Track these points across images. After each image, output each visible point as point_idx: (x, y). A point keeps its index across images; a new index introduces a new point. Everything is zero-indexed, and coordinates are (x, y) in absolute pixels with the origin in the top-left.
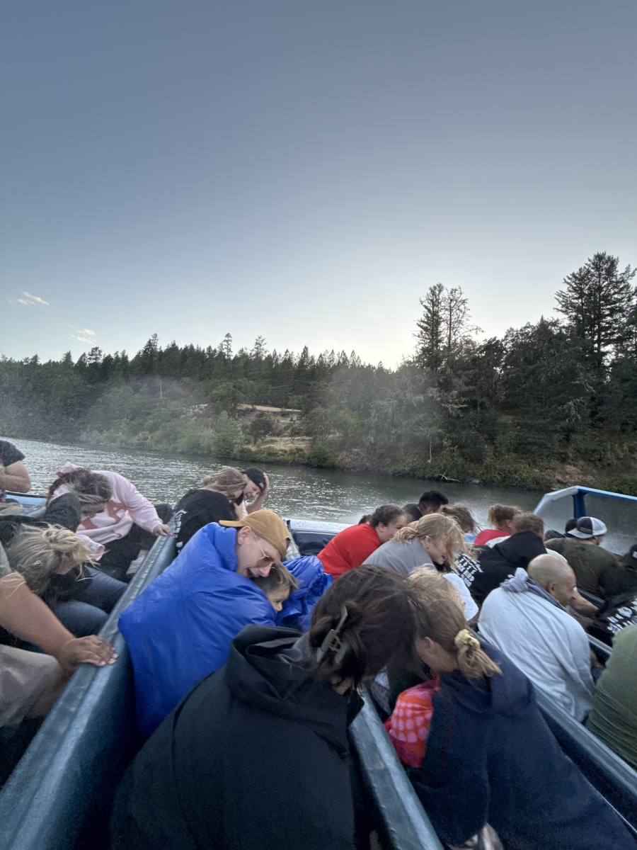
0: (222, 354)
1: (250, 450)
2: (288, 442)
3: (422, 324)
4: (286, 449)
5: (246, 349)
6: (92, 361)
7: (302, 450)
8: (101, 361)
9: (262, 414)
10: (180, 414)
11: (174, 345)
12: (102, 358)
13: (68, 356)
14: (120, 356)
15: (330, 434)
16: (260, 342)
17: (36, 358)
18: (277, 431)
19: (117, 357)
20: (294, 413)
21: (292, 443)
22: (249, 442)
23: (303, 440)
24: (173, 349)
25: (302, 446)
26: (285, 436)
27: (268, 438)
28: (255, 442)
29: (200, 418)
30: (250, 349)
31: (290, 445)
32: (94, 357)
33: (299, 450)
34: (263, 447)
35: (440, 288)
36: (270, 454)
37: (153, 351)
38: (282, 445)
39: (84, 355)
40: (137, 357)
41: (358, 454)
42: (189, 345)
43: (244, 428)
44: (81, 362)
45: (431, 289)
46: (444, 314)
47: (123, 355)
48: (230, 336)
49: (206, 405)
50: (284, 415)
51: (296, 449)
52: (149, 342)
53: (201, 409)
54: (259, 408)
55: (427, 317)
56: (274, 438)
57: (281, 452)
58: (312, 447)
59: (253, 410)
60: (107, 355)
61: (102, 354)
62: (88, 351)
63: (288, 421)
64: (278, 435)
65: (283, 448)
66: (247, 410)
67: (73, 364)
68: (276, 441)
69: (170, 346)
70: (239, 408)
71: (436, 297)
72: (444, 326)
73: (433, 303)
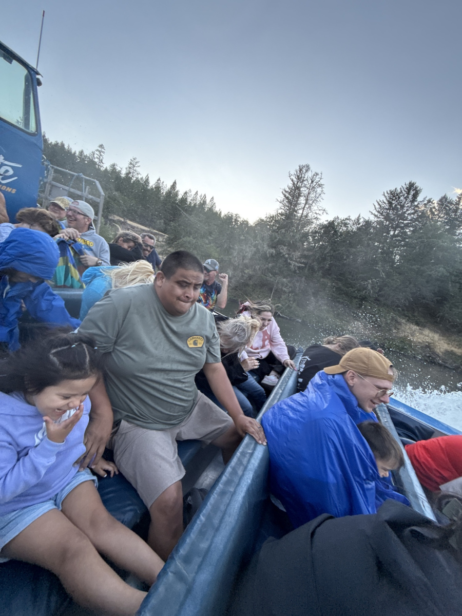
0: (92, 162)
3: (285, 193)
5: (118, 165)
16: (134, 163)
20: (160, 235)
35: (308, 168)
42: (60, 141)
46: (304, 191)
48: (103, 148)
54: (129, 222)
55: (291, 188)
59: (125, 223)
66: (120, 221)
70: (111, 217)
72: (302, 200)
73: (299, 178)
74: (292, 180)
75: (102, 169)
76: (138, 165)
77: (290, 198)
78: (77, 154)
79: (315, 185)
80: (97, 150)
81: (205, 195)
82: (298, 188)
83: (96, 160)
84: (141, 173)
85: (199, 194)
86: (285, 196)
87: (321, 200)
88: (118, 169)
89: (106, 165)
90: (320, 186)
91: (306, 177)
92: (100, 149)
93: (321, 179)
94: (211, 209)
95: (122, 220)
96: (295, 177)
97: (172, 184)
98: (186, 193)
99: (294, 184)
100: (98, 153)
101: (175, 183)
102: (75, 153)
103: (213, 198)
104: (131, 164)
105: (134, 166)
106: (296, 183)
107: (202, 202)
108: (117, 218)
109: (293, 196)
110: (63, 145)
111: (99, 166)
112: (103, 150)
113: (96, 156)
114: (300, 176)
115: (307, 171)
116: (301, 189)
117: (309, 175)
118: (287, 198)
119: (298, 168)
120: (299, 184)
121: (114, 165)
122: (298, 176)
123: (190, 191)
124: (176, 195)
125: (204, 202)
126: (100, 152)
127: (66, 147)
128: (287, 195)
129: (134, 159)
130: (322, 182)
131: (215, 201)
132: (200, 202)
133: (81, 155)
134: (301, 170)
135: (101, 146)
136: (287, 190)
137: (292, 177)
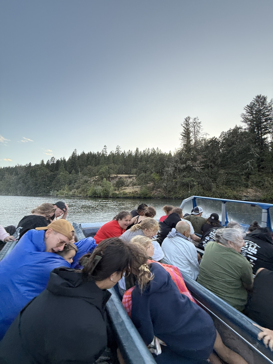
0: (103, 154)
1: (116, 193)
2: (131, 189)
3: (183, 134)
4: (131, 192)
5: (113, 151)
6: (52, 163)
7: (137, 192)
8: (55, 162)
9: (121, 178)
10: (88, 181)
11: (84, 152)
12: (56, 161)
13: (43, 161)
14: (63, 159)
15: (148, 184)
17: (30, 163)
18: (127, 185)
19: (61, 160)
20: (134, 176)
21: (133, 189)
22: (115, 190)
23: (138, 187)
24: (83, 154)
25: (137, 190)
26: (130, 186)
27: (123, 188)
28: (118, 190)
29: (96, 182)
30: (114, 151)
31: (132, 190)
32: (52, 161)
33: (136, 192)
34: (121, 192)
36: (124, 194)
37: (76, 156)
38: (129, 190)
39: (49, 160)
40: (69, 159)
41: (160, 191)
42: (89, 152)
43: (114, 184)
44: (48, 163)
45: (185, 119)
46: (192, 129)
47: (64, 159)
48: (106, 147)
49: (98, 176)
50: (130, 177)
51: (135, 191)
52: (73, 153)
53: (96, 178)
54: (119, 175)
55: (185, 131)
56: (126, 188)
57: (128, 193)
58: (141, 190)
59: (117, 177)
60: (57, 160)
61: (56, 159)
62: (50, 159)
63: (131, 180)
64: (127, 186)
65: (129, 191)
66: (115, 177)
67: (45, 164)
68: (127, 189)
69: (82, 153)
70: (111, 176)
71: (188, 122)
77: (186, 135)
80: (104, 149)
81: (153, 148)
93: (198, 120)
94: (158, 154)
95: (116, 175)
96: (185, 125)
98: (144, 151)
101: (137, 149)
102: (96, 154)
103: (158, 148)
105: (118, 149)
107: (153, 152)
108: (113, 175)
111: (106, 155)
115: (189, 119)
116: (190, 129)
117: (191, 121)
120: (188, 127)
121: (111, 152)
123: (146, 149)
124: (141, 153)
129: (118, 146)
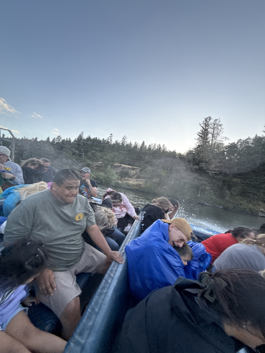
1: (119, 183)
2: (135, 181)
4: (134, 184)
6: (57, 141)
7: (141, 185)
9: (124, 168)
10: (90, 165)
11: (89, 137)
12: (61, 140)
13: (48, 138)
15: (154, 179)
17: (36, 138)
18: (131, 176)
19: (67, 140)
20: (137, 169)
22: (118, 179)
23: (141, 181)
26: (133, 178)
27: (126, 178)
28: (121, 180)
29: (99, 168)
34: (124, 182)
35: (210, 118)
36: (127, 185)
37: (81, 139)
38: (132, 182)
39: (54, 138)
40: (75, 141)
41: (165, 189)
43: (117, 173)
44: (53, 141)
49: (101, 162)
50: (133, 169)
52: (80, 135)
53: (99, 164)
54: (123, 165)
58: (145, 184)
67: (50, 142)
68: (130, 180)
70: (115, 165)
72: (210, 136)
73: (206, 125)
74: (202, 127)
75: (112, 144)
76: (126, 138)
77: (203, 136)
78: (102, 140)
79: (217, 125)
80: (110, 136)
81: (160, 144)
82: (206, 130)
83: (109, 141)
84: (128, 141)
85: (156, 144)
86: (199, 135)
87: (223, 133)
88: (119, 142)
89: (113, 142)
90: (220, 125)
91: (210, 123)
92: (111, 136)
93: (220, 121)
94: (163, 151)
95: (119, 165)
96: (204, 125)
97: (142, 143)
98: (150, 146)
99: (203, 128)
100: (110, 138)
101: (144, 142)
102: (101, 140)
103: (164, 145)
104: (123, 138)
105: (125, 139)
106: (205, 127)
107: (158, 148)
108: (117, 164)
109: (204, 135)
110: (96, 138)
111: (111, 143)
112: (112, 136)
113: (109, 139)
114: (207, 123)
115: (210, 120)
116: (209, 130)
117: (212, 121)
118: (201, 136)
119: (204, 120)
120: (207, 128)
121: (116, 141)
122: (205, 124)
123: (152, 144)
124: (146, 147)
125: (160, 148)
126: (111, 137)
127: (98, 139)
128: (201, 135)
129: (125, 136)
130: (220, 123)
131: (165, 146)
132: (157, 149)
133: (103, 140)
134: (206, 120)
135: (111, 134)
136: (200, 132)
137: (201, 125)
